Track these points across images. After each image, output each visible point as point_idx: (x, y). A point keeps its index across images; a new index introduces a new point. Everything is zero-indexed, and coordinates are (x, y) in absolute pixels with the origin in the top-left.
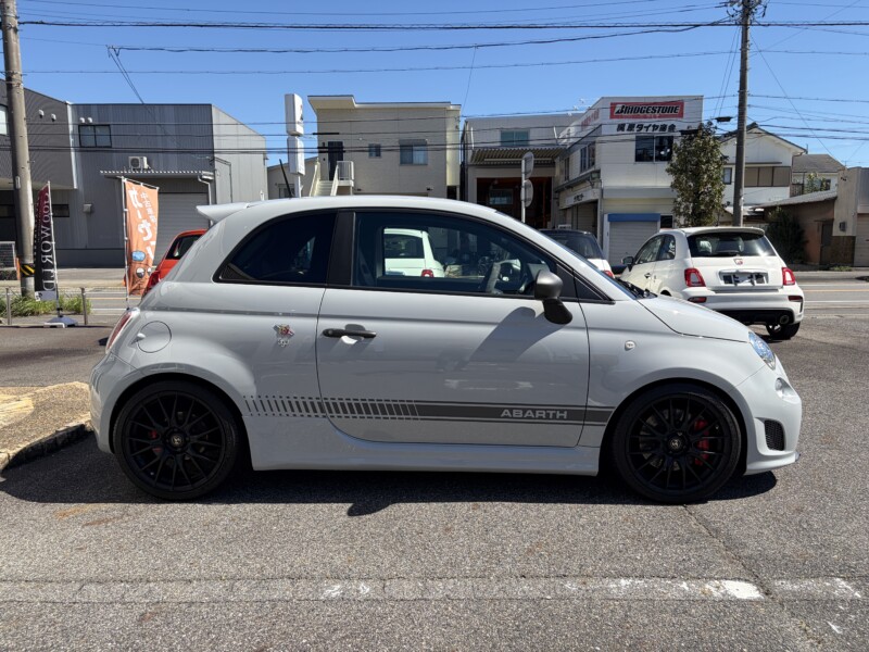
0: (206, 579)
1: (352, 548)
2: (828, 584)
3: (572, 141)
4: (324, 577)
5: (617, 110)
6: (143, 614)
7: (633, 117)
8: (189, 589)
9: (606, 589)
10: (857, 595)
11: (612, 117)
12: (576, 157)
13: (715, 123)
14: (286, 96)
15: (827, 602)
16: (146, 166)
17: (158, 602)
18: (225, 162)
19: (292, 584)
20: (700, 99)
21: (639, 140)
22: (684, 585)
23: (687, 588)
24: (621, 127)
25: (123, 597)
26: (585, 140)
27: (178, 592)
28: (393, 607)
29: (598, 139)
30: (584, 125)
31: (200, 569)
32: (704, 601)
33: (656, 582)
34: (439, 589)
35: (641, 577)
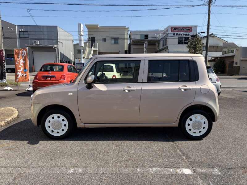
0: (35, 167)
1: (79, 158)
2: (212, 170)
3: (160, 38)
4: (69, 166)
5: (173, 29)
6: (15, 177)
7: (178, 31)
8: (30, 170)
9: (149, 171)
10: (220, 173)
11: (171, 31)
12: (161, 43)
13: (200, 33)
14: (78, 24)
15: (210, 175)
16: (38, 43)
17: (20, 174)
18: (61, 43)
19: (60, 169)
20: (196, 26)
21: (179, 38)
22: (171, 170)
23: (172, 171)
24: (174, 34)
25: (11, 172)
26: (164, 38)
27: (27, 171)
28: (87, 176)
29: (167, 38)
30: (164, 33)
31: (34, 164)
32: (176, 174)
33: (163, 169)
34: (102, 170)
35: (160, 167)
